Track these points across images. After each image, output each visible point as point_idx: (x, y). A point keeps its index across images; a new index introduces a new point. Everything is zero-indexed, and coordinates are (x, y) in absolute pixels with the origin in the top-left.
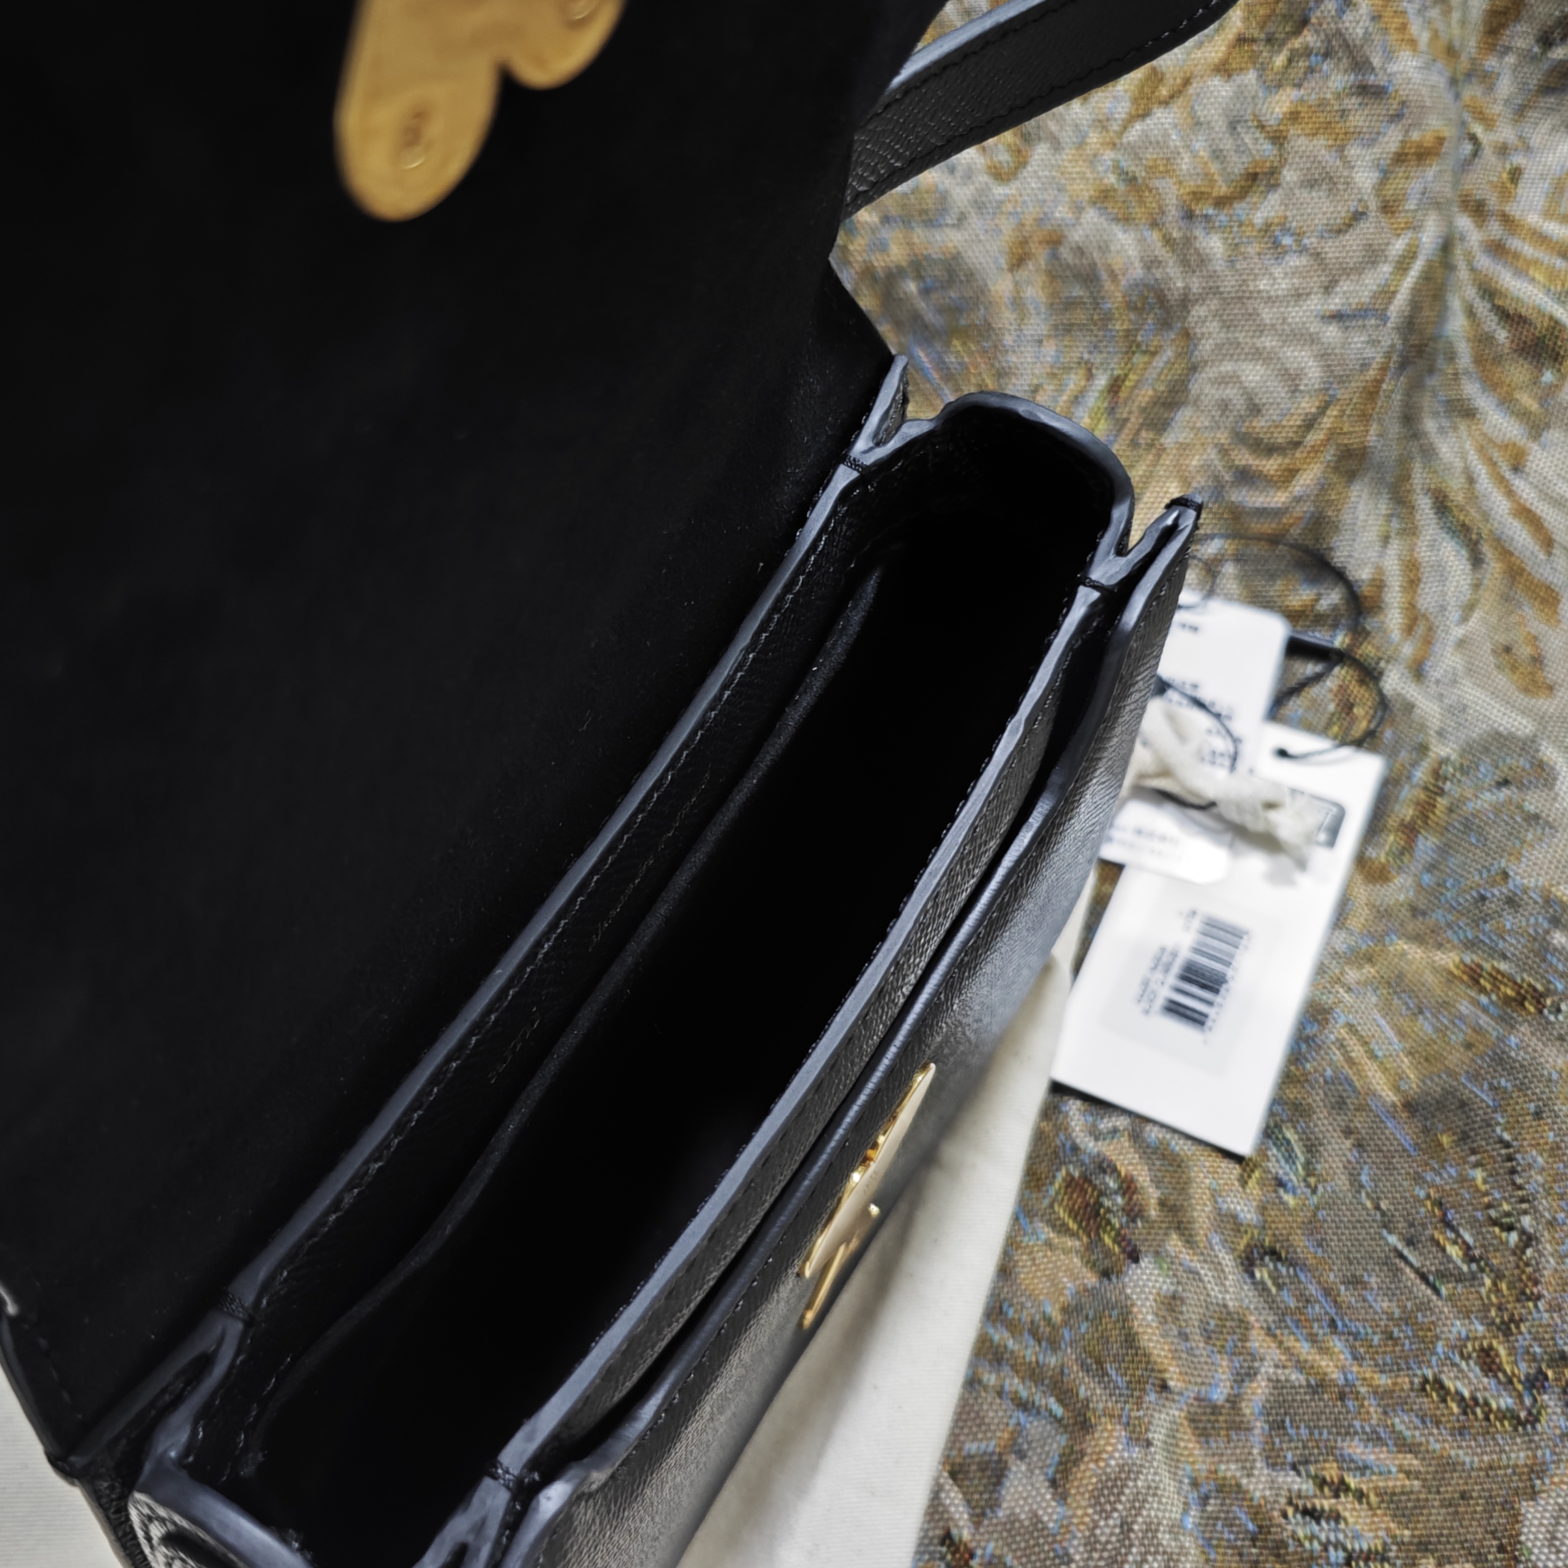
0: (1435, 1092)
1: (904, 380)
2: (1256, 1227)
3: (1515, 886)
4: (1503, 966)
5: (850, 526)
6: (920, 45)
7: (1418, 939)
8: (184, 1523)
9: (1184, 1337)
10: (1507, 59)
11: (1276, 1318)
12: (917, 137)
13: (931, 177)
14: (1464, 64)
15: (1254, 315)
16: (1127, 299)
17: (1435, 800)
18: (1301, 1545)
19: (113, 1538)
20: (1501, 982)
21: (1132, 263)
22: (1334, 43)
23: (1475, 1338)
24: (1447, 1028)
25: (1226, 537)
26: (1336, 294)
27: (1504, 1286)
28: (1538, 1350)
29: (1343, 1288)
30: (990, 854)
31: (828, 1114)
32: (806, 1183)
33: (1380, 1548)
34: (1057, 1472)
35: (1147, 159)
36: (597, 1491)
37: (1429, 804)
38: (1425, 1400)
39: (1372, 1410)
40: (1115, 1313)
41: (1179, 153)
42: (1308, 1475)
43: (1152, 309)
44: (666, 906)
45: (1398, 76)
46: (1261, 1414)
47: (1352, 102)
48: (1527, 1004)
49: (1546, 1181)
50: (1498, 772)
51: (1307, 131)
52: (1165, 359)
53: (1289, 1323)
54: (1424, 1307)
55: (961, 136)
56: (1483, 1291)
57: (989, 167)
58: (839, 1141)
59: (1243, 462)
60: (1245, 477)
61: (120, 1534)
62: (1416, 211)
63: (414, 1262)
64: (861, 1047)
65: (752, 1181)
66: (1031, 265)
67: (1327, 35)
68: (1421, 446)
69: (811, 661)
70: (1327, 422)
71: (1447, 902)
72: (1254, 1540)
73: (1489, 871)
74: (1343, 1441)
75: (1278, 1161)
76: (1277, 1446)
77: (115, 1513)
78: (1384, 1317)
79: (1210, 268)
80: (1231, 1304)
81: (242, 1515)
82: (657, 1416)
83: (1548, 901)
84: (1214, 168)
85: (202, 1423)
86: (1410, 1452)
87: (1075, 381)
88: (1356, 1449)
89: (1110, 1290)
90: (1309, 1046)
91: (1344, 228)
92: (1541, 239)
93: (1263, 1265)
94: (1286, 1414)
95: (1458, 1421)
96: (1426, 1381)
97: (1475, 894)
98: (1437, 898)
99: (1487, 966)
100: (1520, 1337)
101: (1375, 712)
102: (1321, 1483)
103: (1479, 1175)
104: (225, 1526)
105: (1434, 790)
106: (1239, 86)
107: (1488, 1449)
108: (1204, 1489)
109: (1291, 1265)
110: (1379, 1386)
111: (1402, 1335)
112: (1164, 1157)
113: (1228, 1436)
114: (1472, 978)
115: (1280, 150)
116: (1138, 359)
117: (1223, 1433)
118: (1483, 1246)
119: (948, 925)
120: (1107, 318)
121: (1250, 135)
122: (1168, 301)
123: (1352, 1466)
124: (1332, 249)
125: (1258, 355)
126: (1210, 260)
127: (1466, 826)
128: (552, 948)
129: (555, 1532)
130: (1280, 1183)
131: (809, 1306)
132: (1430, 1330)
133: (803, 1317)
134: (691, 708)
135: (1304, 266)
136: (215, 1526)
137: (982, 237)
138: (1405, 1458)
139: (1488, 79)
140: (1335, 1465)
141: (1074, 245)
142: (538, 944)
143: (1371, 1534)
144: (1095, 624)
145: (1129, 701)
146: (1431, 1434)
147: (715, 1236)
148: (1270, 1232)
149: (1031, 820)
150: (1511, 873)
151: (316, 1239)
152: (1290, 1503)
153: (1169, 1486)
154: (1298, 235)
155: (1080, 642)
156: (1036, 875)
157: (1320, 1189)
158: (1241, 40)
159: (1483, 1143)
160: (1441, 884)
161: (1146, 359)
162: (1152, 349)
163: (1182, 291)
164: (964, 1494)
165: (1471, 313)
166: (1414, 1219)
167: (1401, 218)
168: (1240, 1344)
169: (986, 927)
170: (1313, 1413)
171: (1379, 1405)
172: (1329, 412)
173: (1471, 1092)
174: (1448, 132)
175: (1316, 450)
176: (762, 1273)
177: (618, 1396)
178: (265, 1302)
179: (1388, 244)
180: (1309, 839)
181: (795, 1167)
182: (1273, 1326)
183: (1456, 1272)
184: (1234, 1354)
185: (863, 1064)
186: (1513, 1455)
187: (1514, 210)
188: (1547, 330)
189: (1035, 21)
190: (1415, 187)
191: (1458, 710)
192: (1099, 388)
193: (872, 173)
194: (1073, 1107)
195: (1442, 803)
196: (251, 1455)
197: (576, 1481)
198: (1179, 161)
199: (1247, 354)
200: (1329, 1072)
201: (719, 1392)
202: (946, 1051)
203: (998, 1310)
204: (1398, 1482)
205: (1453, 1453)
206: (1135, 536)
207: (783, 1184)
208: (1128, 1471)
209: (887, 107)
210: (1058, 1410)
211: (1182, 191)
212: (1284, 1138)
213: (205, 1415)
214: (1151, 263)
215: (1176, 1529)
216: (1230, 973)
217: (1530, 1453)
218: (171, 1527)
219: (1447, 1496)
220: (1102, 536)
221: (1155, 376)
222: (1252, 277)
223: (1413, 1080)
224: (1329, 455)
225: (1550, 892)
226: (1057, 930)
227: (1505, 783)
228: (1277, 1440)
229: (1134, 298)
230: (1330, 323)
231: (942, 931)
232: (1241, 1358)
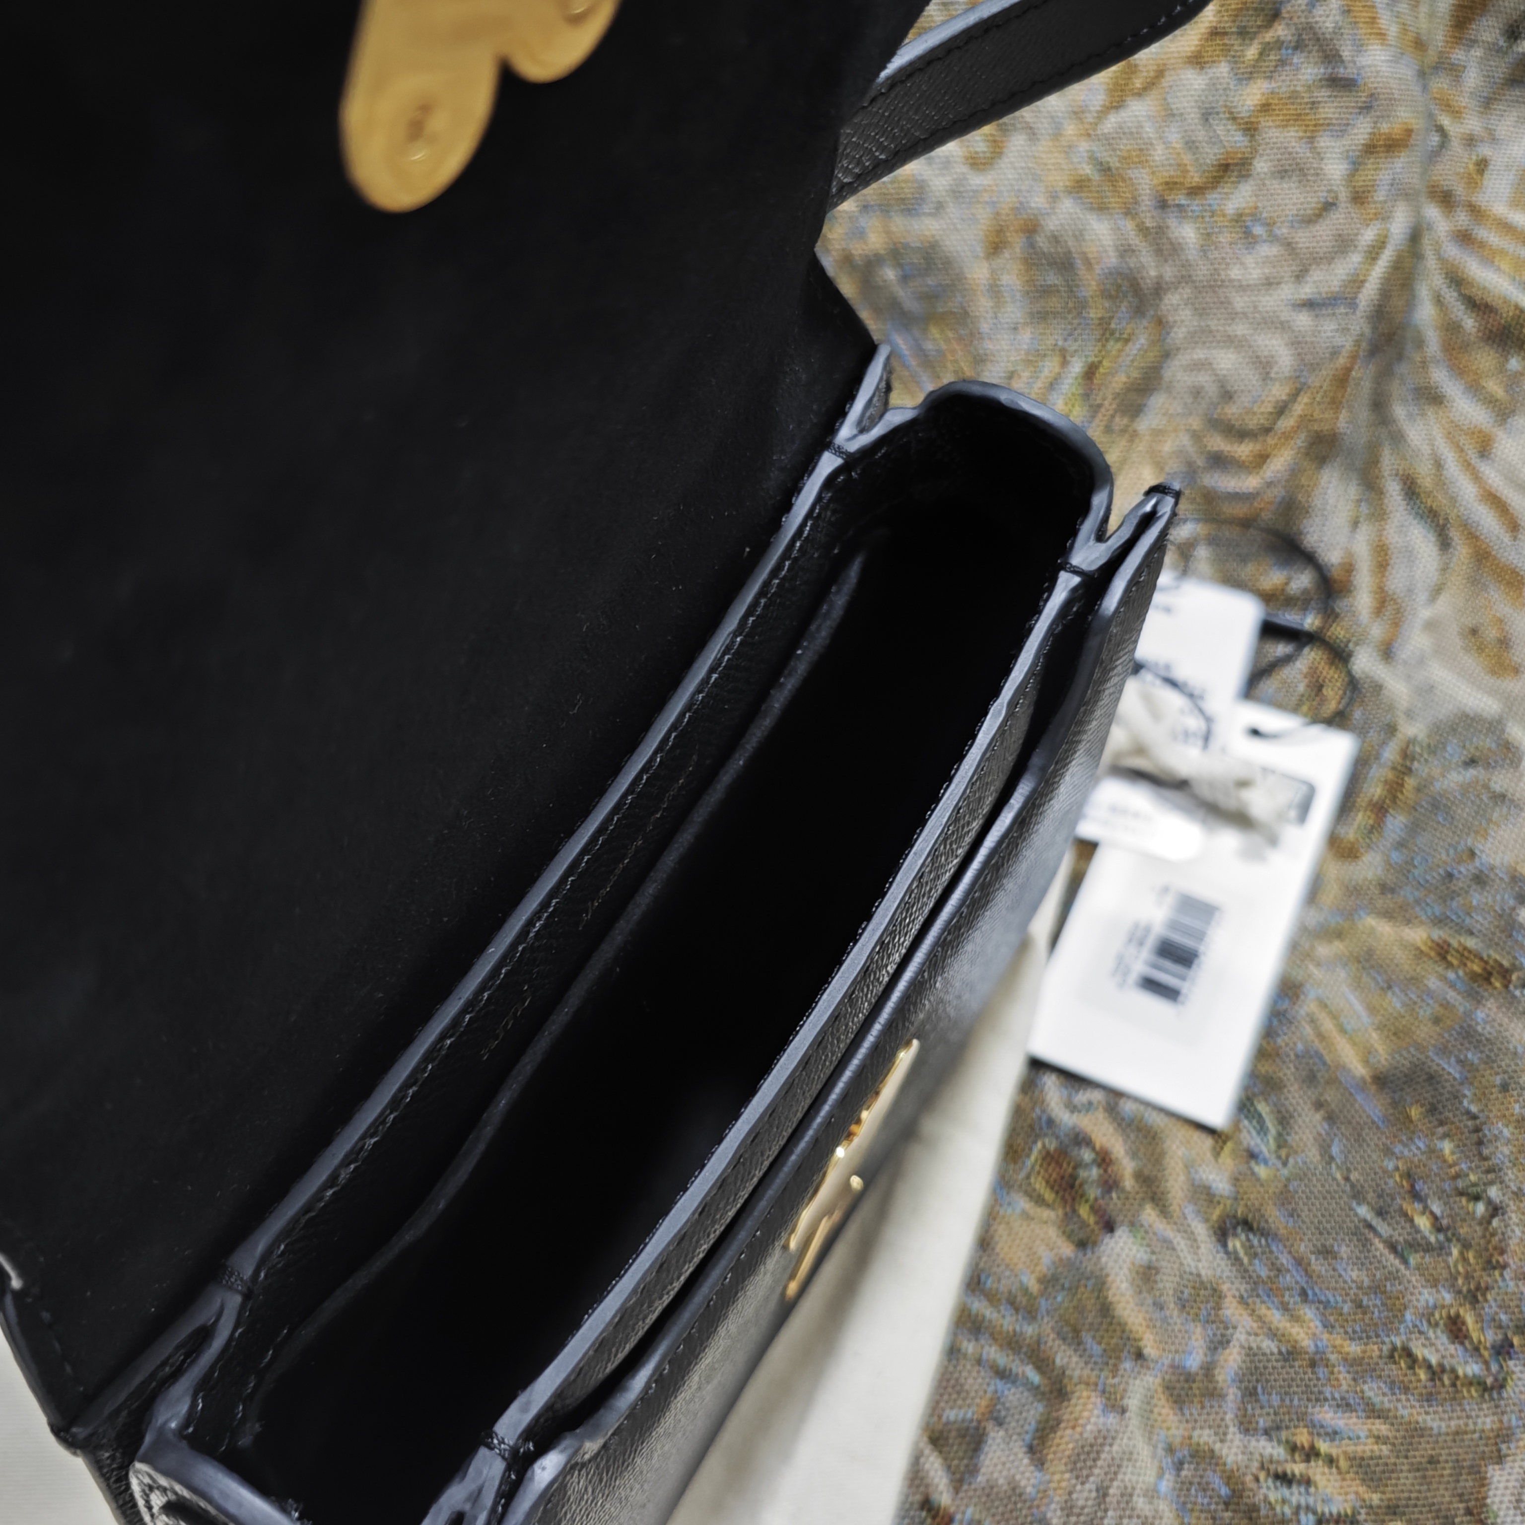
0: (1403, 1065)
1: (888, 369)
2: (1228, 1198)
3: (1481, 864)
4: (1471, 943)
5: (834, 512)
6: (907, 41)
7: (1388, 915)
8: (186, 1493)
9: (1161, 1307)
10: (1472, 52)
11: (1248, 1287)
12: (901, 131)
13: (914, 168)
14: (1432, 55)
15: (1226, 303)
16: (1102, 287)
17: (1403, 779)
18: (1272, 1508)
19: (114, 1505)
20: (1467, 958)
21: (1106, 251)
22: (1304, 36)
23: (1443, 1307)
24: (1415, 1003)
25: (1198, 520)
26: (1307, 282)
27: (1471, 1255)
28: (1503, 1317)
29: (1313, 1257)
30: (973, 834)
31: (814, 1092)
32: (793, 1157)
33: (1349, 1512)
34: (1034, 1439)
35: (1120, 150)
36: (590, 1461)
37: (1397, 783)
38: (1394, 1367)
39: (1341, 1377)
40: (1091, 1283)
41: (1151, 144)
42: (1279, 1442)
43: (1125, 296)
44: (654, 885)
45: (1367, 69)
46: (1233, 1381)
47: (1323, 94)
48: (1493, 980)
49: (1512, 1152)
50: (1465, 752)
51: (1278, 123)
52: (1138, 346)
53: (1261, 1292)
54: (1394, 1276)
55: (944, 129)
56: (1451, 1261)
57: (967, 159)
58: (825, 1118)
59: (1216, 449)
60: (1219, 461)
61: (121, 1502)
62: (1385, 202)
63: (409, 1235)
64: (847, 1025)
65: (741, 1156)
66: (1007, 254)
67: (1297, 29)
68: (1390, 432)
69: (795, 643)
70: (1298, 409)
71: (1414, 878)
72: (1227, 1504)
73: (1455, 849)
74: (1313, 1407)
75: (1249, 1132)
76: (1250, 1411)
77: (116, 1481)
78: (1354, 1285)
79: (1183, 257)
80: (1203, 1273)
81: (242, 1485)
82: (647, 1386)
83: (1515, 878)
84: (1187, 158)
85: (201, 1395)
86: (1379, 1417)
87: (1050, 367)
88: (1327, 1416)
89: (1087, 1262)
90: (1280, 1021)
91: (1314, 218)
92: (1506, 227)
93: (1235, 1235)
94: (1257, 1381)
95: (1425, 1387)
96: (1394, 1349)
97: (1441, 871)
98: (1404, 875)
99: (1455, 943)
100: (1486, 1305)
101: (1345, 693)
102: (1293, 1448)
103: (1447, 1147)
104: (227, 1496)
105: (1404, 768)
106: (1211, 79)
107: (1455, 1415)
108: (1179, 1455)
109: (1262, 1235)
110: (1348, 1354)
111: (1371, 1303)
112: (1139, 1129)
113: (1201, 1402)
114: (1439, 954)
115: (1251, 141)
116: (1113, 346)
117: (1196, 1400)
118: (1450, 1216)
119: (931, 905)
120: (1082, 305)
121: (1222, 127)
122: (1141, 290)
123: (1322, 1431)
124: (1303, 238)
125: (1231, 341)
126: (1182, 249)
127: (1433, 805)
128: (543, 927)
129: (549, 1501)
130: (1252, 1155)
131: (792, 1277)
132: (1398, 1298)
133: (785, 1288)
134: (680, 691)
135: (1275, 256)
136: (216, 1495)
137: (959, 226)
138: (1373, 1424)
139: (1455, 71)
140: (1305, 1430)
141: (1049, 234)
142: (530, 923)
143: (1340, 1498)
144: (1075, 609)
145: (1108, 685)
146: (1399, 1400)
147: (705, 1210)
148: (1242, 1203)
149: (1012, 801)
150: (1477, 852)
151: (313, 1214)
152: (1262, 1467)
153: (1143, 1451)
154: (1270, 225)
155: (1060, 628)
156: (1016, 855)
157: (1291, 1161)
158: (1215, 33)
159: (1451, 1115)
160: (1410, 862)
161: (1119, 345)
162: (1125, 336)
163: (1155, 280)
164: (945, 1459)
165: (1438, 300)
166: (1382, 1190)
167: (1371, 209)
168: (1213, 1312)
169: (968, 907)
170: (1284, 1380)
171: (1349, 1372)
172: (1299, 399)
173: (1438, 1065)
174: (1417, 123)
175: (1287, 436)
176: (750, 1246)
177: (610, 1368)
178: (262, 1275)
179: (1357, 235)
180: (1281, 816)
181: (782, 1142)
182: (1245, 1295)
183: (1423, 1242)
184: (1208, 1322)
185: (848, 1041)
186: (1480, 1421)
187: (1481, 199)
188: (1512, 319)
189: (1018, 17)
190: (1384, 177)
191: (1427, 690)
192: (1074, 375)
193: (858, 164)
194: (1050, 1081)
195: (1410, 783)
196: (248, 1425)
197: (570, 1451)
198: (1152, 152)
199: (1219, 342)
200: (1300, 1046)
201: (707, 1362)
202: (928, 1027)
203: (976, 1280)
204: (1368, 1447)
205: (1420, 1419)
206: (1113, 522)
207: (771, 1159)
208: (1105, 1438)
209: (873, 100)
210: (1035, 1377)
211: (1155, 182)
212: (1256, 1110)
213: (204, 1386)
214: (1126, 251)
215: (1152, 1494)
216: (1202, 949)
217: (1496, 1418)
218: (173, 1497)
219: (1414, 1460)
220: (1082, 523)
221: (1128, 363)
222: (1224, 266)
223: (1383, 1054)
224: (1301, 440)
225: (1516, 870)
226: (1034, 907)
227: (1471, 762)
228: (1249, 1407)
229: (1108, 286)
230: (1301, 311)
231: (927, 910)
232: (1214, 1326)
